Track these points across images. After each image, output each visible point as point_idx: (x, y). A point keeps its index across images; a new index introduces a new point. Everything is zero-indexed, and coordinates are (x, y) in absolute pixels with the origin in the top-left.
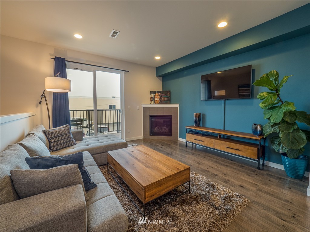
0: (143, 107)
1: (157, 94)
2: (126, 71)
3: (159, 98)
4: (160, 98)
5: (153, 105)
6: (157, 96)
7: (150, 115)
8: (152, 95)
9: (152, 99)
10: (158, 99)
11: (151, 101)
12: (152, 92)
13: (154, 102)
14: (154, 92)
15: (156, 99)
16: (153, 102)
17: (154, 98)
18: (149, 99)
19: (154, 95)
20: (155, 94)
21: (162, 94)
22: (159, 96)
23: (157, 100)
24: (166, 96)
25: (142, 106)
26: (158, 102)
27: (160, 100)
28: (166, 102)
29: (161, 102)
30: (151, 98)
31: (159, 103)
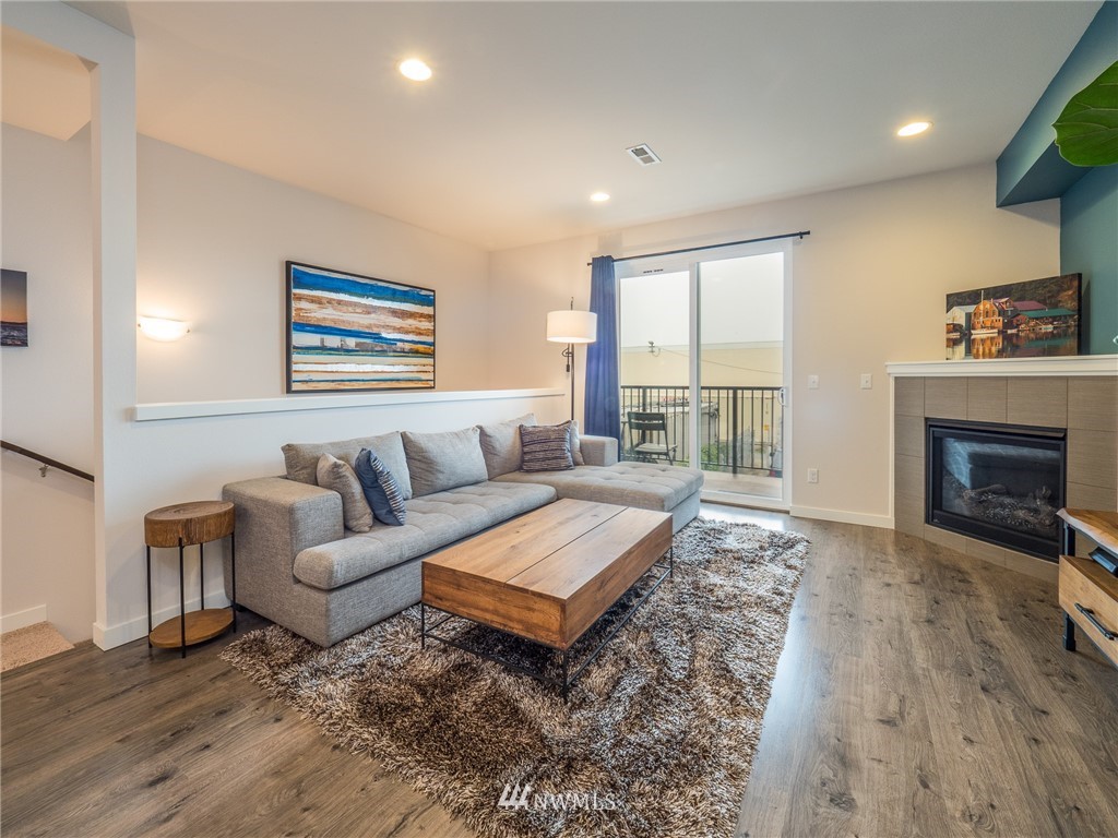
0: (897, 379)
1: (985, 305)
2: (801, 234)
3: (1000, 324)
4: (1008, 325)
5: (961, 365)
6: (987, 314)
7: (927, 419)
8: (959, 315)
9: (955, 335)
10: (994, 333)
11: (953, 343)
12: (954, 300)
13: (968, 352)
14: (972, 297)
15: (978, 334)
16: (961, 348)
17: (970, 326)
18: (944, 336)
19: (968, 316)
20: (971, 309)
21: (1016, 304)
22: (1002, 313)
23: (983, 341)
24: (1048, 312)
25: (889, 370)
26: (994, 349)
27: (1007, 338)
28: (1048, 347)
29: (1011, 346)
30: (948, 332)
31: (1000, 354)
